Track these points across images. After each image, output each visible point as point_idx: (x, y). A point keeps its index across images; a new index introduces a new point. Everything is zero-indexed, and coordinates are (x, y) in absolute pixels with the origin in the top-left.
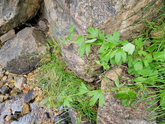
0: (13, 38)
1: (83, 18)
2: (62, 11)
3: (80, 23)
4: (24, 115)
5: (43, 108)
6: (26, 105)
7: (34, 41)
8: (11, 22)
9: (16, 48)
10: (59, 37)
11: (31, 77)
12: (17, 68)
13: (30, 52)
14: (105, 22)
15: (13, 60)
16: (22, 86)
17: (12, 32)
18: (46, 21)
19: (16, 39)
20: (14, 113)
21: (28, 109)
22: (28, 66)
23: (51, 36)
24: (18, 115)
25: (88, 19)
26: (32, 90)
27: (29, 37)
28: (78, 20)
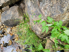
0: (8, 10)
1: (46, 11)
2: (34, 2)
3: (44, 13)
4: (9, 45)
5: (18, 44)
6: (11, 41)
7: (18, 13)
8: (8, 2)
9: (9, 15)
10: (30, 15)
11: (14, 29)
12: (8, 24)
13: (15, 18)
14: (57, 16)
15: (7, 21)
16: (10, 32)
17: (8, 7)
18: (24, 4)
19: (10, 11)
20: (5, 44)
21: (11, 43)
22: (13, 24)
23: (26, 12)
24: (7, 45)
25: (48, 12)
26: (14, 35)
27: (16, 11)
28: (43, 11)
